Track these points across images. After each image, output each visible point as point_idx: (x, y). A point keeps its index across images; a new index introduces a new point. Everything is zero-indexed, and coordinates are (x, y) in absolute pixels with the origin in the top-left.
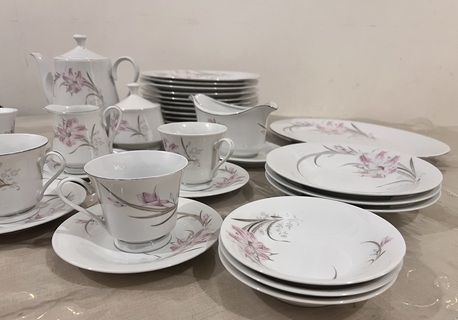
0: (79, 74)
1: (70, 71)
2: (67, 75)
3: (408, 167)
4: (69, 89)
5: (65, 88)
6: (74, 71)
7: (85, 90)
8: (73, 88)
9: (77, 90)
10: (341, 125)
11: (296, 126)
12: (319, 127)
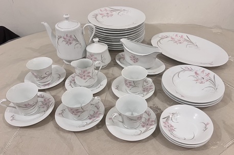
0: (71, 37)
1: (67, 35)
2: (65, 37)
3: (213, 80)
4: (67, 43)
5: (65, 43)
6: (68, 35)
7: (74, 43)
8: (69, 43)
9: (71, 43)
10: (182, 37)
11: (162, 38)
12: (172, 38)
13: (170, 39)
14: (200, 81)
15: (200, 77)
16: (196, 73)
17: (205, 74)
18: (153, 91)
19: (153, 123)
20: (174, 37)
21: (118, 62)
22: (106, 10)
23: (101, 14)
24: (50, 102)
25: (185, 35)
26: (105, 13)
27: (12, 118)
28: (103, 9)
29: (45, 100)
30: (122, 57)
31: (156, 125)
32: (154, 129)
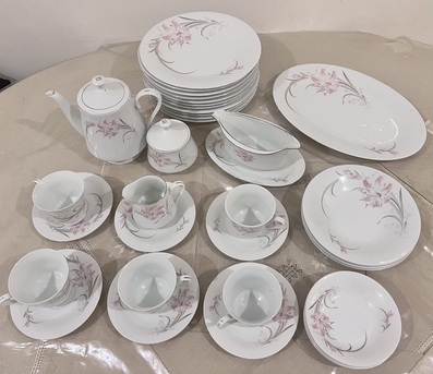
1: (105, 122)
2: (102, 125)
3: (398, 200)
4: (107, 134)
5: (102, 134)
6: (108, 121)
7: (121, 132)
9: (114, 134)
10: (333, 75)
11: (294, 81)
12: (314, 79)
13: (309, 81)
14: (372, 201)
15: (373, 192)
16: (366, 183)
17: (382, 187)
18: (287, 231)
19: (292, 312)
20: (317, 76)
21: (211, 154)
22: (175, 24)
23: (166, 38)
24: (92, 273)
25: (339, 70)
26: (172, 32)
27: (26, 319)
28: (168, 22)
29: (81, 267)
30: (219, 138)
31: (297, 317)
32: (295, 327)
